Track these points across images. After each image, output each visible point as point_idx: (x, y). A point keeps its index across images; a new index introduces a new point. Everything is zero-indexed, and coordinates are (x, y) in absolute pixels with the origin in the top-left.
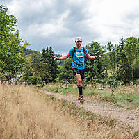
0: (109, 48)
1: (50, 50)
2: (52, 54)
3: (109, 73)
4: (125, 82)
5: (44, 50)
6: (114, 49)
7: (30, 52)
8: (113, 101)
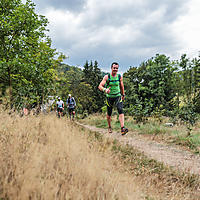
0: (183, 64)
1: (96, 66)
2: (97, 71)
3: (182, 101)
5: (86, 66)
6: (191, 66)
7: (67, 68)
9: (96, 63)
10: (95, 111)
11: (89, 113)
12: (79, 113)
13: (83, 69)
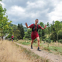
1: (22, 25)
2: (22, 26)
4: (54, 41)
6: (50, 26)
8: (48, 50)
9: (22, 24)
10: (21, 39)
11: (19, 39)
12: (16, 39)
13: (18, 25)
